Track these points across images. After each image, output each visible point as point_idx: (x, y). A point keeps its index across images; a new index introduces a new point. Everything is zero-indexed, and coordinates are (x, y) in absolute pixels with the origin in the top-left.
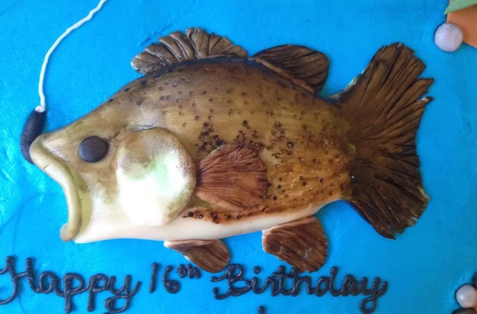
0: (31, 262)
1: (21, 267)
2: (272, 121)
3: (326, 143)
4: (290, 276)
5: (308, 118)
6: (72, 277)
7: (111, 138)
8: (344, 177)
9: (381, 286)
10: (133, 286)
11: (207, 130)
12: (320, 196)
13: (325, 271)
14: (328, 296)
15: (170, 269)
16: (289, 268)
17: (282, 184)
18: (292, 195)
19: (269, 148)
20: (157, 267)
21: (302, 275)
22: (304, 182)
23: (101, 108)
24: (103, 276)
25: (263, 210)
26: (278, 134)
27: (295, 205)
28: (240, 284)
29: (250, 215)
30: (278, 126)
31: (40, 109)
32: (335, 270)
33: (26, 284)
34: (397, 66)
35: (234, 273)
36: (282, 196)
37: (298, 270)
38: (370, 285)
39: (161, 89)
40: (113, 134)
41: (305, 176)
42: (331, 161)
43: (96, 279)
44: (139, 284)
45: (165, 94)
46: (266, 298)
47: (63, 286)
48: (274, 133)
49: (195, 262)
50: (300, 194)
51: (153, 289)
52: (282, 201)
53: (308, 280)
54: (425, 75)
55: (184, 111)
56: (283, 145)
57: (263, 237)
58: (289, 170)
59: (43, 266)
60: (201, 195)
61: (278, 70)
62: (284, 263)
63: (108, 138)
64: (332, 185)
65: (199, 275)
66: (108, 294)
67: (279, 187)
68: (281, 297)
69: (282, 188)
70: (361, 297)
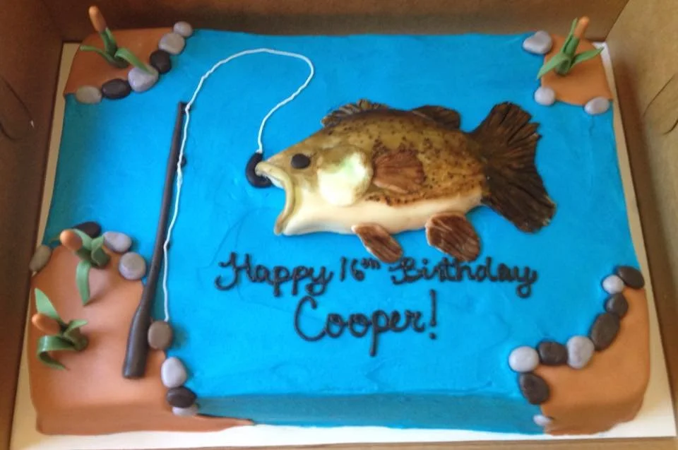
0: (248, 258)
1: (241, 261)
2: (422, 138)
3: (464, 153)
4: (453, 265)
5: (448, 136)
6: (278, 270)
7: (312, 156)
8: (481, 177)
9: (531, 276)
10: (327, 275)
11: (378, 143)
12: (465, 187)
13: (481, 261)
14: (487, 282)
15: (355, 262)
16: (451, 260)
17: (435, 177)
18: (444, 185)
19: (423, 153)
20: (344, 261)
21: (462, 265)
22: (451, 176)
23: (306, 139)
24: (303, 268)
25: (424, 196)
26: (428, 145)
27: (447, 194)
28: (412, 273)
29: (414, 200)
30: (427, 140)
31: (260, 150)
32: (489, 260)
33: (244, 275)
34: (510, 115)
35: (407, 264)
36: (436, 186)
37: (457, 261)
38: (521, 274)
39: (344, 124)
40: (313, 154)
41: (452, 172)
42: (469, 165)
43: (298, 270)
44: (332, 274)
45: (347, 126)
46: (435, 283)
47: (272, 276)
48: (425, 144)
49: (375, 254)
50: (449, 184)
51: (343, 277)
52: (437, 190)
53: (468, 269)
54: (532, 121)
55: (361, 134)
56: (432, 151)
57: (427, 231)
58: (439, 167)
59: (257, 261)
60: (378, 183)
61: (424, 116)
62: (446, 255)
63: (309, 156)
64: (473, 181)
65: (379, 267)
66: (308, 281)
67: (433, 179)
68: (448, 283)
69: (435, 180)
70: (515, 284)
